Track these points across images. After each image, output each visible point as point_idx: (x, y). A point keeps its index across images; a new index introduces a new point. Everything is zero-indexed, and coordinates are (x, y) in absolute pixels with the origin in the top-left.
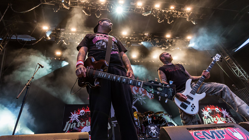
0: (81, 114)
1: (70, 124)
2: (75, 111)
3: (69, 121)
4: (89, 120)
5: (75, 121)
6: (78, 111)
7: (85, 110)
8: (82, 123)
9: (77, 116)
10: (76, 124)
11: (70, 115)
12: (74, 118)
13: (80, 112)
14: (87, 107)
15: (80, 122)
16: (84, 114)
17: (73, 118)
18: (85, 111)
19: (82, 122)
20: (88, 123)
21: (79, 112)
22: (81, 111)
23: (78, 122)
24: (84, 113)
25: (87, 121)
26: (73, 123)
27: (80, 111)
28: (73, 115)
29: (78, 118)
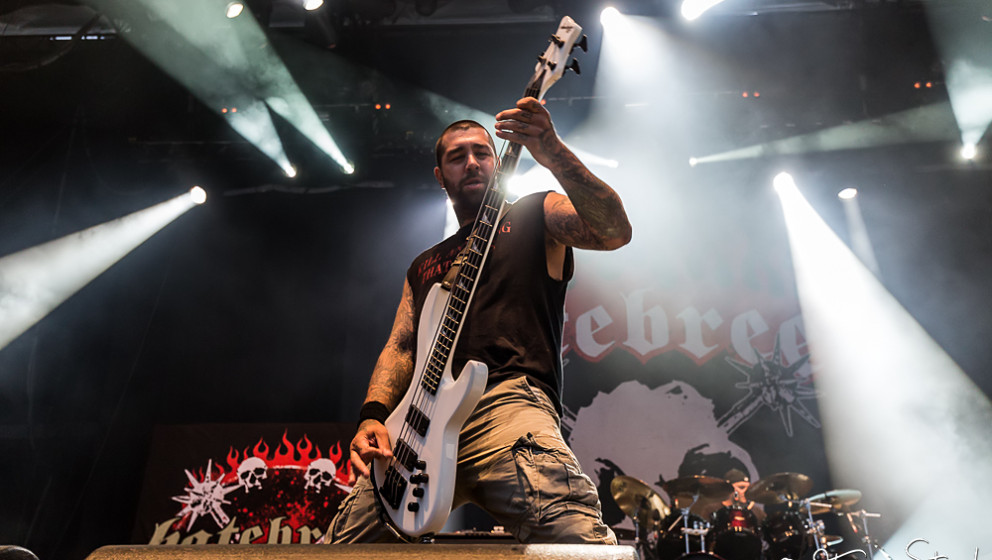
0: (241, 482)
1: (176, 536)
2: (210, 461)
3: (170, 522)
4: (289, 518)
5: (206, 523)
6: (230, 460)
7: (269, 458)
8: (247, 533)
9: (220, 492)
10: (210, 535)
11: (182, 486)
12: (201, 507)
13: (242, 469)
14: (286, 442)
15: (231, 529)
16: (260, 479)
17: (199, 502)
18: (267, 464)
19: (247, 528)
20: (281, 533)
21: (230, 470)
22: (244, 463)
23: (225, 525)
24: (264, 476)
25: (276, 523)
26: (195, 529)
27: (240, 462)
28: (198, 487)
29: (223, 506)
